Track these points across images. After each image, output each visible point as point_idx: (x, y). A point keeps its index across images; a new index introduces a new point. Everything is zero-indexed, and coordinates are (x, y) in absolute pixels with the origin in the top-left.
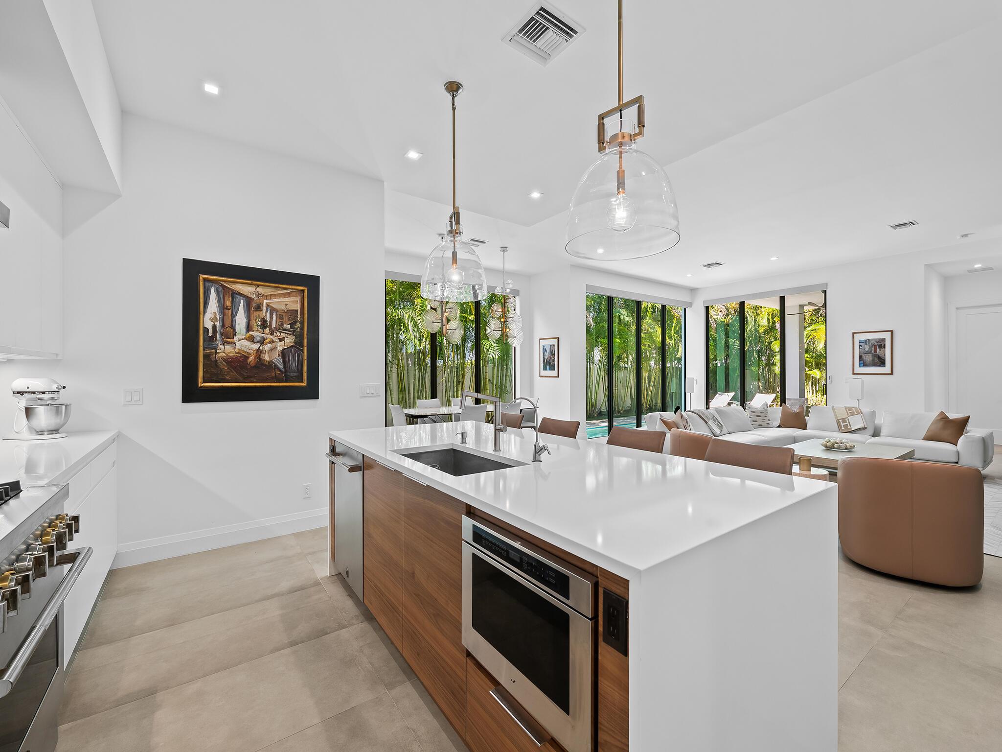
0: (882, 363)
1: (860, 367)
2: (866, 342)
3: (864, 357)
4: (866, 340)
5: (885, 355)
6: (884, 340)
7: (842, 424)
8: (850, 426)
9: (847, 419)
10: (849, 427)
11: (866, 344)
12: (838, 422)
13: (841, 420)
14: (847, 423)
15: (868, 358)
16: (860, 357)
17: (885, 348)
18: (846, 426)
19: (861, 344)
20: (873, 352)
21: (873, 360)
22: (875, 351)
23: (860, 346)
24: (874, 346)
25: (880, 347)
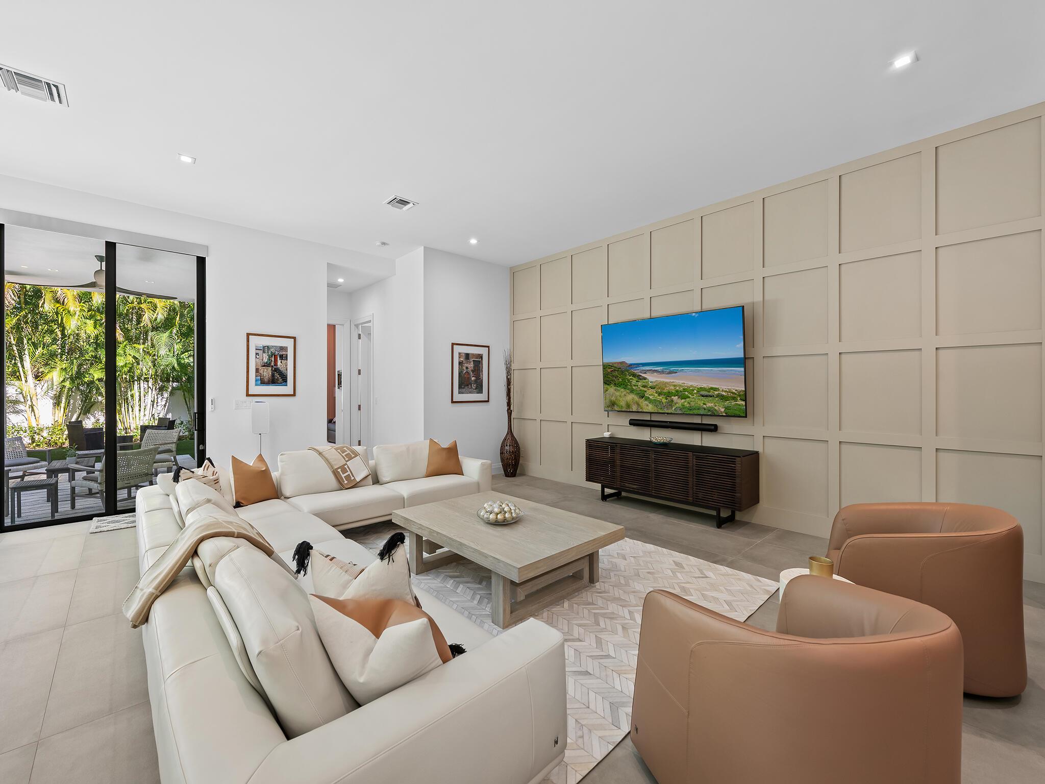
0: (284, 380)
1: (256, 385)
2: (265, 349)
3: (261, 370)
4: (264, 347)
5: (287, 369)
6: (283, 349)
7: (343, 476)
8: (353, 476)
9: (346, 466)
10: (353, 478)
11: (264, 352)
12: (335, 473)
13: (339, 470)
14: (349, 473)
15: (267, 373)
16: (257, 370)
17: (287, 359)
18: (348, 477)
19: (258, 351)
20: (272, 364)
21: (273, 375)
22: (276, 364)
23: (256, 354)
24: (274, 356)
25: (282, 357)
